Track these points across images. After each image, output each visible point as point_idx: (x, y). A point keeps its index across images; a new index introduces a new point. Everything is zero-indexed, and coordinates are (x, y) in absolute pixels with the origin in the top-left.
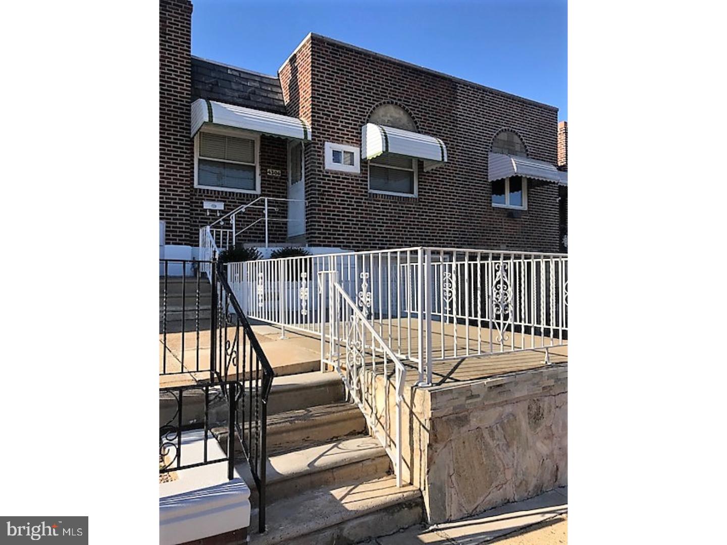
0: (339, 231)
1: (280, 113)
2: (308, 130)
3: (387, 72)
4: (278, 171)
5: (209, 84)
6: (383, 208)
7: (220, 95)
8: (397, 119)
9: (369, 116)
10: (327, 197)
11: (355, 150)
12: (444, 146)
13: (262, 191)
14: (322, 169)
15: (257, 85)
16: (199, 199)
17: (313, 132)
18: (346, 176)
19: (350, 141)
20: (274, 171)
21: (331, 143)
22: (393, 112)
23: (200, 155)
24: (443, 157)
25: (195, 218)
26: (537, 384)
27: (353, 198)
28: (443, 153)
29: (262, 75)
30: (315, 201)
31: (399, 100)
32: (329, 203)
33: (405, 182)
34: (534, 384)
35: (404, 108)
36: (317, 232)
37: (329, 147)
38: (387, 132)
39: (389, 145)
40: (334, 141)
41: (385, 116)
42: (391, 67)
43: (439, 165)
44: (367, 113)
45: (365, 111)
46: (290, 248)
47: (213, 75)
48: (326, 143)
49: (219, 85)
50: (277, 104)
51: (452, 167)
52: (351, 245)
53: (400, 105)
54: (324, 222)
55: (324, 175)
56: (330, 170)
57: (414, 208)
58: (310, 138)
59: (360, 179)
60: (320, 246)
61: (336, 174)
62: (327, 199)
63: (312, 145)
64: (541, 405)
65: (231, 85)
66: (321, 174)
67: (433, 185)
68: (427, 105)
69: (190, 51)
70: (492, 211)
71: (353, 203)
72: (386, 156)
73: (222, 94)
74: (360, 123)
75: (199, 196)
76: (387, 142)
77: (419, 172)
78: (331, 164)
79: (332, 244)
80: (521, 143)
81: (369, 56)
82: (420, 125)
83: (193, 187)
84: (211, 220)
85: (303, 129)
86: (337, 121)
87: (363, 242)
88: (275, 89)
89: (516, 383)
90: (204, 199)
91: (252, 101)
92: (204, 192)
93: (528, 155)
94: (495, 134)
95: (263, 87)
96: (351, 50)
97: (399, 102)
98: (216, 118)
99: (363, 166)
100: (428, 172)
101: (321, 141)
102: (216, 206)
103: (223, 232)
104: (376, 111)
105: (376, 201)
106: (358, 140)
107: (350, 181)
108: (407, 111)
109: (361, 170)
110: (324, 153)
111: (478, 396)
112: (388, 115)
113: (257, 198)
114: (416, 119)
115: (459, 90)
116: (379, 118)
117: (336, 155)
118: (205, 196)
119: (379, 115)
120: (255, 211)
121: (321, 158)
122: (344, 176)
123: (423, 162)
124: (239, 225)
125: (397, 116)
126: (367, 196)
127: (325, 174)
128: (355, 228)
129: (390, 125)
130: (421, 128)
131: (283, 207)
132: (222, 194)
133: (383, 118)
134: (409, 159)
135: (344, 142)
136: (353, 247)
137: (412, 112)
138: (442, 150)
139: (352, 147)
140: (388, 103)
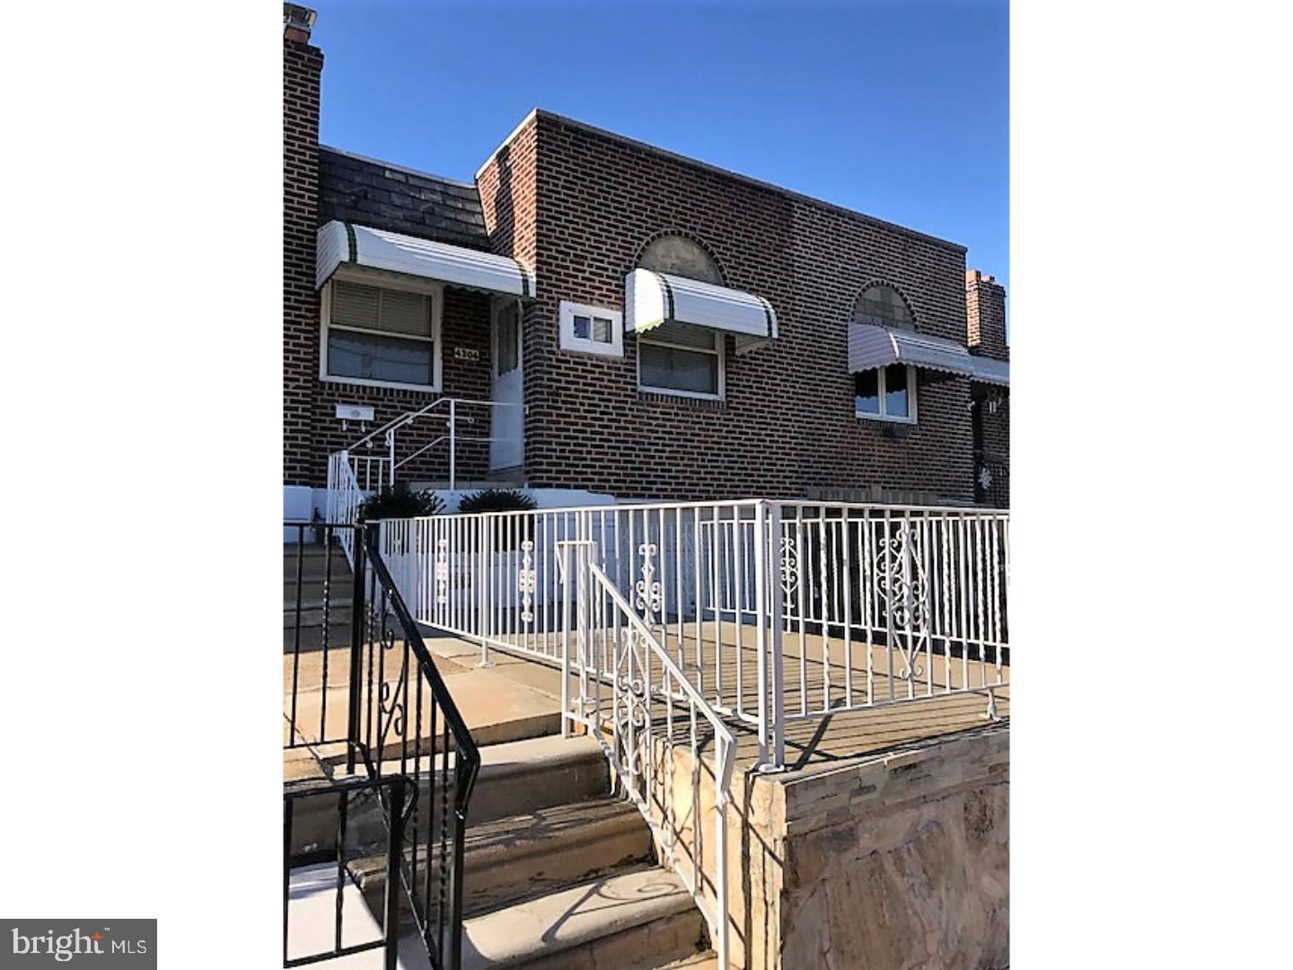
0: (585, 459)
1: (480, 249)
2: (530, 280)
3: (669, 180)
4: (473, 352)
5: (350, 195)
6: (663, 419)
7: (372, 215)
8: (688, 261)
9: (639, 257)
10: (563, 398)
11: (614, 316)
12: (772, 311)
13: (444, 386)
14: (555, 349)
15: (437, 198)
16: (329, 401)
17: (538, 283)
18: (599, 362)
19: (606, 299)
20: (468, 350)
21: (571, 303)
22: (680, 250)
23: (332, 322)
24: (770, 329)
25: (321, 435)
26: (980, 759)
27: (610, 401)
28: (770, 322)
29: (446, 181)
30: (542, 407)
31: (691, 228)
32: (567, 409)
33: (702, 372)
34: (974, 762)
35: (700, 243)
36: (545, 461)
37: (569, 310)
38: (671, 285)
39: (675, 307)
40: (577, 299)
41: (667, 255)
42: (677, 170)
43: (762, 345)
44: (636, 250)
45: (633, 247)
46: (495, 491)
47: (358, 179)
48: (562, 302)
49: (369, 196)
50: (473, 233)
51: (785, 347)
52: (607, 485)
53: (693, 238)
54: (557, 444)
55: (558, 360)
56: (571, 351)
57: (718, 419)
58: (533, 293)
59: (622, 367)
60: (550, 486)
61: (579, 357)
62: (563, 402)
63: (538, 306)
64: (988, 802)
65: (390, 197)
66: (553, 357)
67: (753, 379)
68: (740, 238)
69: (317, 137)
70: (855, 425)
71: (611, 410)
72: (670, 326)
73: (375, 214)
74: (623, 269)
75: (328, 394)
76: (671, 303)
77: (727, 355)
78: (570, 340)
79: (572, 483)
80: (903, 304)
81: (640, 151)
82: (729, 273)
83: (316, 379)
84: (350, 440)
85: (521, 278)
86: (583, 264)
87: (628, 479)
88: (469, 206)
89: (942, 761)
90: (338, 402)
91: (429, 226)
92: (338, 389)
93: (916, 327)
94: (859, 290)
95: (448, 203)
96: (608, 141)
97: (692, 233)
98: (362, 254)
99: (629, 345)
100: (743, 356)
101: (552, 298)
102: (359, 414)
103: (372, 461)
104: (651, 248)
105: (653, 406)
106: (619, 297)
107: (605, 370)
108: (706, 248)
109: (625, 351)
110: (558, 320)
111: (872, 788)
112: (673, 255)
113: (436, 400)
114: (723, 263)
115: (796, 212)
116: (657, 260)
117: (581, 325)
118: (339, 396)
119: (656, 256)
120: (432, 423)
121: (554, 329)
122: (594, 362)
123: (734, 338)
124: (401, 447)
125: (689, 257)
126: (634, 397)
127: (560, 357)
128: (614, 454)
129: (676, 272)
130: (731, 279)
131: (483, 415)
132: (371, 392)
133: (664, 260)
134: (709, 333)
135: (595, 301)
136: (611, 488)
137: (715, 250)
138: (769, 318)
139: (609, 311)
140: (673, 233)
